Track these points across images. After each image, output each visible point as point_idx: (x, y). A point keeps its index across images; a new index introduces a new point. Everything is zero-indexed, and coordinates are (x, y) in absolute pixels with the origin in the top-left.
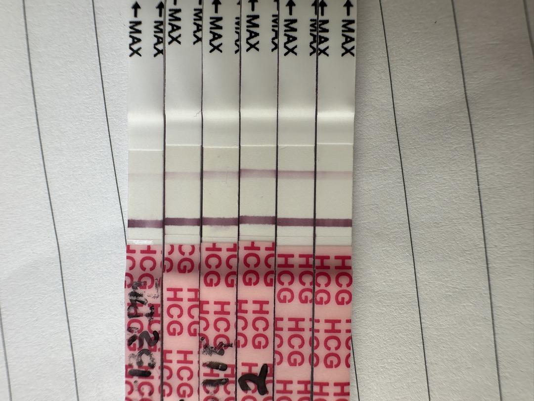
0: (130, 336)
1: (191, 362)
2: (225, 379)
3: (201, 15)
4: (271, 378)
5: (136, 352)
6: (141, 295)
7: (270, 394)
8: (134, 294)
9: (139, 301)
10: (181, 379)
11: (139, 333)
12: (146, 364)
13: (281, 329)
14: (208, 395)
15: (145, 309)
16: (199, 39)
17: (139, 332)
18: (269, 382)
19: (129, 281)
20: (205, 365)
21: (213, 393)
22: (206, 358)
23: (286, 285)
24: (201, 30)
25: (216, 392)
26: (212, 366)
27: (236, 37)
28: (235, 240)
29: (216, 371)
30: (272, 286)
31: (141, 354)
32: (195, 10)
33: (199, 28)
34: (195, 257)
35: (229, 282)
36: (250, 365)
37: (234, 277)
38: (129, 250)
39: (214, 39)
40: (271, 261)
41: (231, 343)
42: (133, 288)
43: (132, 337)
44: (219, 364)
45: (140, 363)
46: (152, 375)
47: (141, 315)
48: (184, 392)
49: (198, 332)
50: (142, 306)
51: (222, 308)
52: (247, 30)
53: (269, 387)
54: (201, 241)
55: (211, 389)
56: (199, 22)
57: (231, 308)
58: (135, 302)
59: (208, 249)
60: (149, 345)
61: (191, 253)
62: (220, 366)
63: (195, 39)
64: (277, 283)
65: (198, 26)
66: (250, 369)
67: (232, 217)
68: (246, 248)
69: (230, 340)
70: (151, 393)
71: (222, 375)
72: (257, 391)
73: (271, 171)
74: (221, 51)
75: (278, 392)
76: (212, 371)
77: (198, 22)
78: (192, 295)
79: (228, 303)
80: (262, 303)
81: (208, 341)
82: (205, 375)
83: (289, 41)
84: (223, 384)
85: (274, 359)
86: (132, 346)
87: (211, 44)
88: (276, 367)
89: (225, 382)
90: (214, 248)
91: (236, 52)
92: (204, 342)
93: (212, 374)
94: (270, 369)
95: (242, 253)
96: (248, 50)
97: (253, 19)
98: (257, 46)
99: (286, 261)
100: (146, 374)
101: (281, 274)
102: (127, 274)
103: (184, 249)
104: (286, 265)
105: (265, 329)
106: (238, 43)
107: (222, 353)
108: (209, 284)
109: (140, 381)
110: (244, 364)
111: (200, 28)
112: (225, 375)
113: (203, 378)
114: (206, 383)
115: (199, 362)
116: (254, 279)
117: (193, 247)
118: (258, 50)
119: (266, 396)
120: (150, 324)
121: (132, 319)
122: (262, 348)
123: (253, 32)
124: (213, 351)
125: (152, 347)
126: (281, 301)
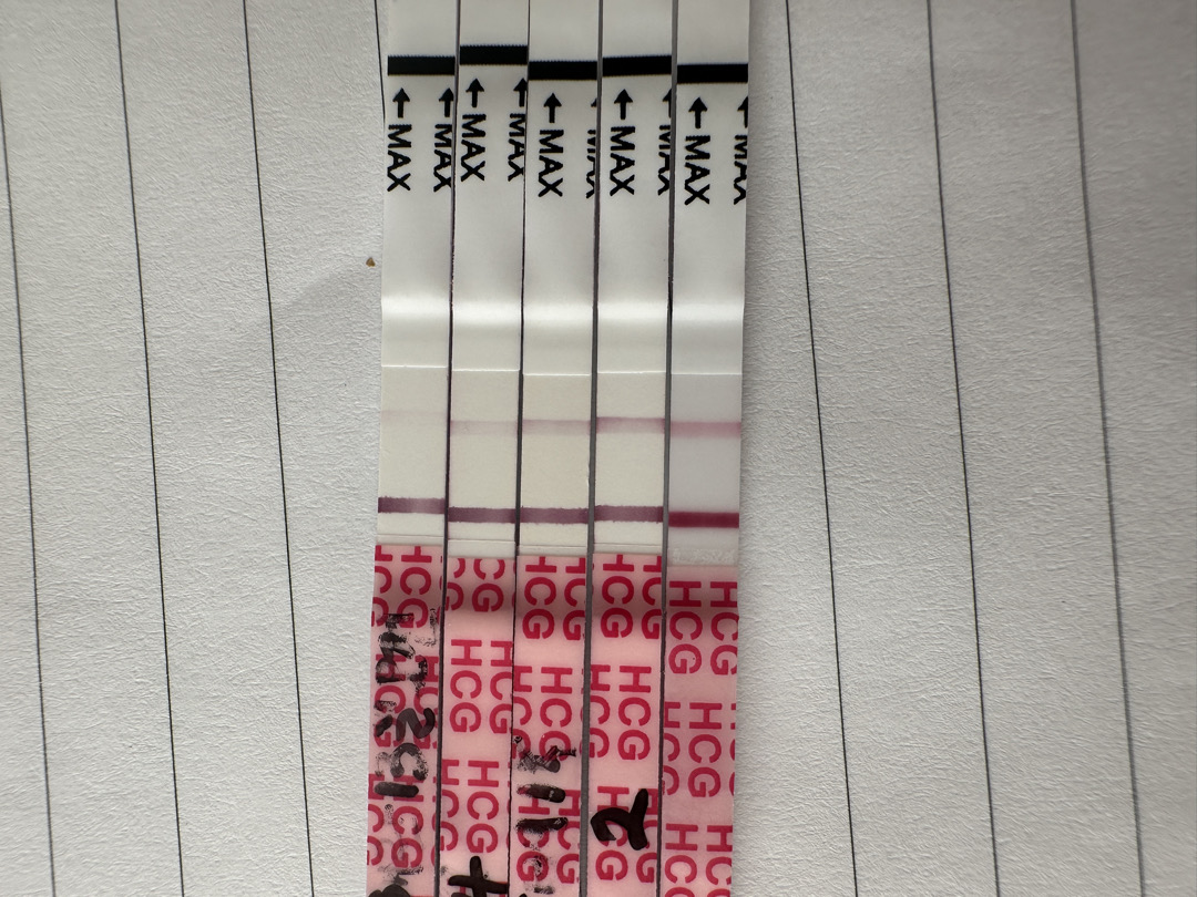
0: (381, 718)
1: (496, 784)
2: (561, 819)
3: (523, 125)
4: (655, 817)
5: (391, 750)
6: (403, 640)
7: (653, 848)
8: (389, 637)
9: (397, 651)
10: (476, 815)
11: (396, 712)
12: (408, 772)
13: (676, 725)
14: (528, 850)
15: (409, 667)
16: (519, 171)
17: (396, 710)
18: (652, 824)
19: (379, 613)
20: (522, 791)
21: (536, 846)
22: (524, 778)
23: (687, 640)
24: (523, 153)
25: (542, 843)
26: (537, 792)
27: (589, 166)
28: (583, 551)
29: (543, 803)
30: (657, 638)
31: (399, 753)
32: (512, 116)
33: (519, 150)
34: (506, 581)
35: (572, 630)
36: (615, 792)
37: (581, 622)
38: (380, 555)
39: (548, 171)
40: (656, 591)
41: (572, 748)
42: (388, 625)
43: (383, 720)
44: (550, 789)
45: (398, 771)
46: (420, 793)
47: (401, 678)
48: (481, 841)
49: (509, 725)
50: (405, 660)
51: (558, 680)
52: (613, 156)
53: (651, 833)
54: (517, 553)
55: (533, 838)
56: (520, 139)
57: (575, 681)
58: (390, 653)
59: (530, 568)
60: (416, 735)
61: (498, 575)
62: (552, 792)
63: (512, 171)
64: (669, 635)
65: (518, 145)
66: (614, 800)
67: (576, 507)
68: (607, 567)
69: (572, 743)
70: (417, 830)
71: (554, 810)
72: (628, 842)
73: (656, 420)
74: (560, 194)
75: (669, 846)
76: (535, 803)
77: (516, 139)
78: (499, 653)
79: (569, 671)
80: (637, 671)
81: (528, 743)
82: (522, 810)
83: (694, 178)
84: (557, 828)
85: (661, 783)
86: (383, 737)
87: (541, 181)
88: (666, 797)
89: (561, 825)
90: (542, 565)
91: (589, 195)
92: (521, 746)
93: (535, 809)
94: (653, 800)
95: (600, 576)
96: (613, 192)
97: (623, 134)
98: (630, 185)
99: (686, 594)
100: (408, 792)
101: (676, 618)
102: (376, 600)
103: (484, 567)
104: (686, 601)
105: (643, 721)
106: (593, 178)
107: (555, 768)
108: (533, 634)
109: (398, 804)
110: (601, 790)
111: (521, 149)
112: (562, 812)
113: (517, 817)
114: (524, 826)
115: (510, 784)
116: (623, 626)
117: (502, 563)
118: (632, 191)
119: (644, 851)
120: (419, 695)
121: (383, 685)
122: (637, 757)
123: (623, 158)
124: (538, 764)
125: (422, 740)
126: (676, 670)
